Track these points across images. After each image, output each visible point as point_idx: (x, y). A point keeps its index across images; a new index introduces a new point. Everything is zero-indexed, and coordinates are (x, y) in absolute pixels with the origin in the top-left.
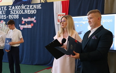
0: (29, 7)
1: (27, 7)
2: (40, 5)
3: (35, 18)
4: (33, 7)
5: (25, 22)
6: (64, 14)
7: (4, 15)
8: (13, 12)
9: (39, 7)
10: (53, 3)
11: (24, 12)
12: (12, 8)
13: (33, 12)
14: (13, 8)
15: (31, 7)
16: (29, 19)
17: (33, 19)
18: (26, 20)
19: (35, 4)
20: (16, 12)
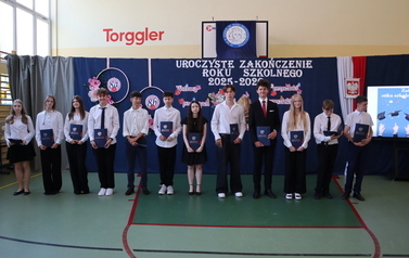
0: (287, 65)
1: (282, 64)
2: (309, 63)
3: (299, 85)
4: (295, 64)
5: (278, 92)
6: (358, 80)
7: (227, 78)
8: (250, 72)
9: (308, 65)
10: (335, 59)
11: (275, 72)
12: (246, 64)
13: (295, 74)
14: (250, 63)
15: (290, 64)
16: (288, 88)
17: (296, 88)
18: (281, 89)
19: (299, 59)
20: (256, 73)
